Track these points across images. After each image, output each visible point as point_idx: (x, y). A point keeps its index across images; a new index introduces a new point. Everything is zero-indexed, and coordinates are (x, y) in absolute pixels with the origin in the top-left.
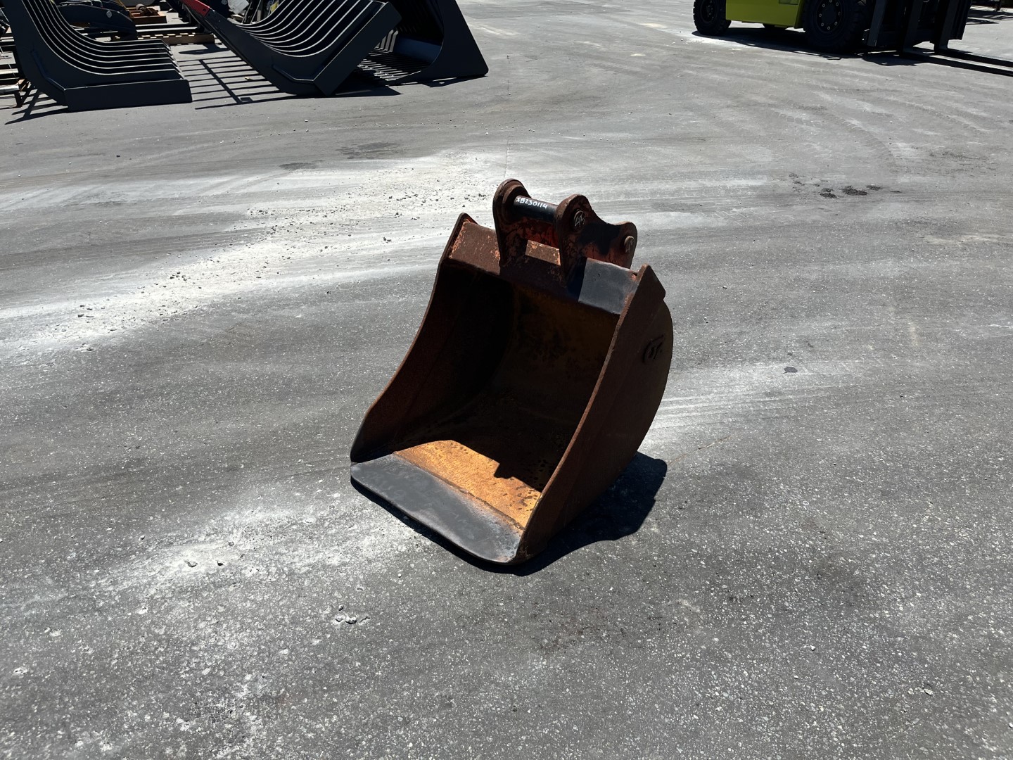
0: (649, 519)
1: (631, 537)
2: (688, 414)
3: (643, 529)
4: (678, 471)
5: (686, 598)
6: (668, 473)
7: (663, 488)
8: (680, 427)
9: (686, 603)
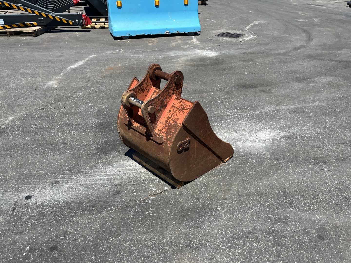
2: (102, 174)
4: (122, 152)
8: (109, 168)
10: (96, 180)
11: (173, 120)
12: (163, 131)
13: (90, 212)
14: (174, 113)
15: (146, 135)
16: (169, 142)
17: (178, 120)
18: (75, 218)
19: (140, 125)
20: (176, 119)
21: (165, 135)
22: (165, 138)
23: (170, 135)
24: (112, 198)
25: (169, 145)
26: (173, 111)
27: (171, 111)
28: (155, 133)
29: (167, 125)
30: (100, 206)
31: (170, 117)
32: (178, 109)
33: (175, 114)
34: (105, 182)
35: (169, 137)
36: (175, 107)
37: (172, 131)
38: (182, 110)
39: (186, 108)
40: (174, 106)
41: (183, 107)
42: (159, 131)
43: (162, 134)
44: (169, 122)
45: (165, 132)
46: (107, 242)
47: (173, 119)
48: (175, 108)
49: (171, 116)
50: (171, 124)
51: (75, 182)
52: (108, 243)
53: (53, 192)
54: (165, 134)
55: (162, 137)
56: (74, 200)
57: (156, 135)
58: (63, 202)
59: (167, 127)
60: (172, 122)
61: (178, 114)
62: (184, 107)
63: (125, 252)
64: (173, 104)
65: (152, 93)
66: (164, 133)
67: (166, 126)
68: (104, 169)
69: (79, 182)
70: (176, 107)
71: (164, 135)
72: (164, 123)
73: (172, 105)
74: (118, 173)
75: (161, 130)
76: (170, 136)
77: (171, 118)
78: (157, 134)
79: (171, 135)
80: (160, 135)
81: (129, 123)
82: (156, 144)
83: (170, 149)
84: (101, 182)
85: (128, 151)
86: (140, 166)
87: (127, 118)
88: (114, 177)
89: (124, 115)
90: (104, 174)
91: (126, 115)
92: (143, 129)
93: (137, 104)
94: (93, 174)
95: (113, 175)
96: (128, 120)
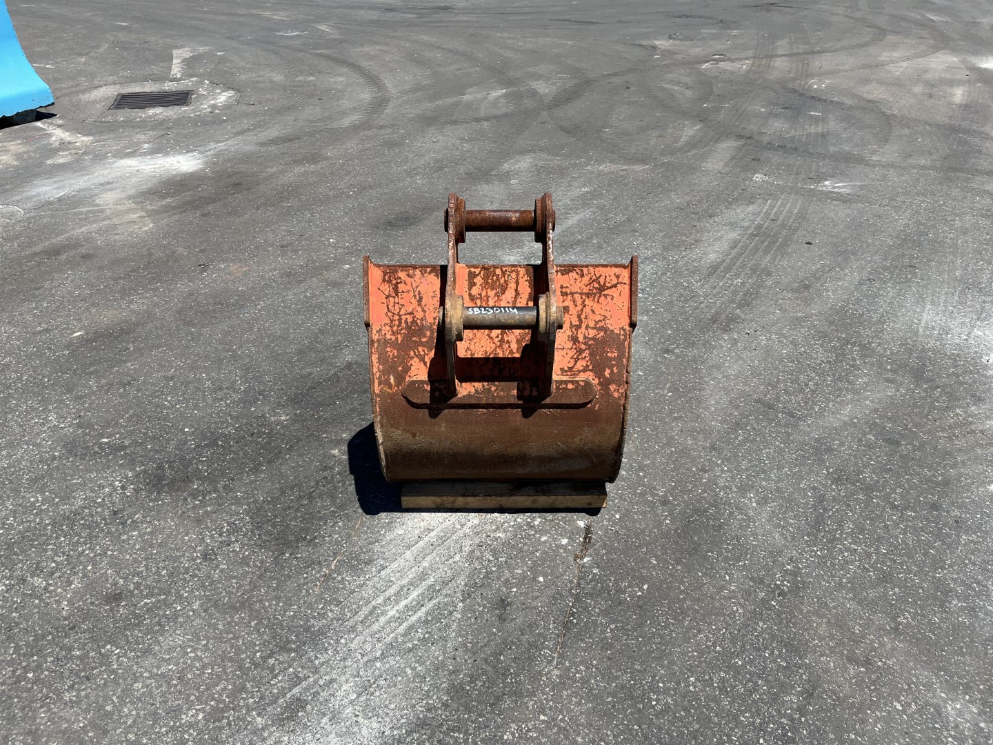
0: (345, 457)
1: (349, 437)
2: (387, 594)
3: (345, 448)
4: (350, 511)
5: (285, 421)
6: (358, 505)
7: (352, 488)
8: (384, 568)
9: (283, 418)
10: (399, 620)
11: (594, 328)
12: (579, 365)
13: (517, 694)
14: (582, 310)
15: (521, 402)
16: (612, 387)
17: (607, 321)
18: (505, 737)
19: (486, 384)
20: (601, 321)
21: (591, 373)
22: (597, 381)
23: (611, 368)
24: (510, 626)
25: (616, 395)
26: (576, 306)
27: (568, 307)
28: (557, 381)
29: (583, 347)
30: (515, 663)
31: (578, 323)
32: (588, 295)
33: (587, 310)
34: (430, 605)
35: (608, 376)
36: (572, 294)
37: (609, 355)
38: (600, 293)
39: (609, 285)
40: (569, 292)
41: (599, 283)
42: (566, 371)
43: (582, 377)
44: (585, 337)
45: (588, 366)
46: (656, 715)
47: (592, 325)
48: (576, 296)
49: (580, 320)
50: (594, 339)
51: (349, 663)
52: (658, 714)
53: (333, 735)
54: (590, 370)
55: (587, 383)
56: (427, 703)
57: (564, 386)
58: (409, 733)
59: (587, 352)
60: (592, 333)
61: (596, 305)
62: (602, 283)
63: (717, 701)
64: (562, 287)
65: (466, 283)
66: (584, 371)
67: (580, 351)
68: (372, 578)
69: (363, 656)
70: (577, 293)
71: (590, 376)
72: (570, 345)
73: (561, 292)
74: (425, 564)
75: (570, 369)
76: (612, 371)
77: (584, 326)
78: (566, 382)
79: (614, 366)
80: (577, 382)
81: (437, 394)
82: (565, 411)
83: (623, 402)
84: (421, 613)
85: (359, 500)
86: (450, 514)
87: (422, 382)
88: (432, 580)
89: (400, 378)
90: (392, 591)
91: (408, 379)
92: (502, 390)
93: (503, 320)
94: (365, 610)
95: (423, 576)
96: (428, 388)
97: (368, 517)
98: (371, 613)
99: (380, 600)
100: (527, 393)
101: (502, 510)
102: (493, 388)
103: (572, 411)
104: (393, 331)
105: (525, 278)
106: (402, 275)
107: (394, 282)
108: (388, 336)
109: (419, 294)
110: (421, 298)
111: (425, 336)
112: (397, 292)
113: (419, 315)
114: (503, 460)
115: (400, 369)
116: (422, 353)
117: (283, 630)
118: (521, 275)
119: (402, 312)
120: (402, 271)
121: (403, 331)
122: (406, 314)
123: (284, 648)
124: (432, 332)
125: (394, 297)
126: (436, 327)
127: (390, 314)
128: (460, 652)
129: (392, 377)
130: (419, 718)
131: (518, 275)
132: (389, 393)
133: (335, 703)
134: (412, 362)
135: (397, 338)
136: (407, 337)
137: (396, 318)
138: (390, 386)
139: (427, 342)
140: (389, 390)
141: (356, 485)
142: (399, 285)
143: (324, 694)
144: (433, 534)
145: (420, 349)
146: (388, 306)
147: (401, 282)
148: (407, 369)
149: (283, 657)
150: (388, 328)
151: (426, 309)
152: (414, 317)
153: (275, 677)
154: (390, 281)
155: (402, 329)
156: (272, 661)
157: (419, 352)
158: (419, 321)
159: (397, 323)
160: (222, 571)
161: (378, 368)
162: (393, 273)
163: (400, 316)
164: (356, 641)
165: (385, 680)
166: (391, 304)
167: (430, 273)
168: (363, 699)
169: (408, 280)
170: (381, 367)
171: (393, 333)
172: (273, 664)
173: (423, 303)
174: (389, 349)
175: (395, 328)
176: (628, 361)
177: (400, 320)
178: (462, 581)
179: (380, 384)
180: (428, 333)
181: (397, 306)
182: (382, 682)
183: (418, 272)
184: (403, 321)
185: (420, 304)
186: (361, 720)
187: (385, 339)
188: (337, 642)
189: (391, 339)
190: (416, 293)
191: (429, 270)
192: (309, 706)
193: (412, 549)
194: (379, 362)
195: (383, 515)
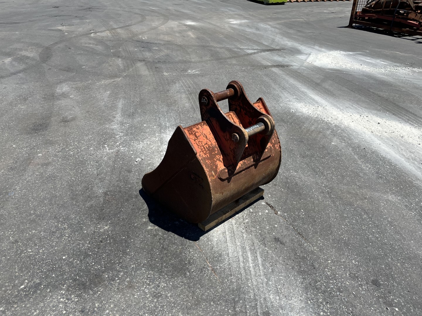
0: (157, 227)
2: (241, 261)
4: (188, 244)
6: (187, 240)
8: (228, 254)
10: (256, 265)
13: (315, 261)
19: (243, 161)
24: (288, 244)
25: (277, 148)
30: (303, 253)
34: (258, 255)
46: (349, 241)
51: (262, 290)
53: (290, 313)
56: (299, 282)
58: (307, 294)
68: (229, 260)
69: (262, 284)
74: (238, 244)
81: (230, 172)
82: (266, 161)
83: (279, 150)
84: (260, 259)
85: (185, 238)
86: (223, 224)
87: (224, 169)
88: (248, 247)
89: (216, 171)
90: (241, 259)
91: (218, 170)
92: (249, 161)
93: (256, 131)
94: (243, 271)
95: (243, 248)
96: (227, 171)
97: (197, 242)
98: (245, 270)
99: (242, 264)
100: (255, 159)
101: (237, 213)
102: (246, 161)
103: (267, 160)
104: (204, 153)
105: (234, 116)
106: (195, 129)
107: (194, 133)
108: (204, 156)
109: (205, 135)
110: (206, 136)
111: (216, 151)
112: (197, 137)
113: (209, 143)
114: (247, 189)
115: (214, 167)
116: (218, 158)
117: (226, 297)
118: (232, 116)
119: (203, 145)
120: (194, 127)
121: (208, 152)
122: (205, 145)
123: (236, 303)
124: (217, 148)
125: (197, 139)
126: (217, 146)
127: (199, 147)
128: (286, 261)
129: (213, 172)
130: (303, 288)
131: (231, 116)
132: (214, 179)
133: (276, 304)
134: (217, 163)
135: (207, 156)
136: (210, 153)
137: (202, 147)
138: (213, 176)
139: (218, 153)
140: (213, 178)
141: (176, 234)
142: (196, 134)
143: (269, 304)
144: (227, 233)
145: (217, 156)
146: (197, 144)
147: (196, 132)
148: (217, 167)
149: (239, 305)
150: (202, 153)
151: (210, 140)
152: (208, 145)
153: (246, 313)
154: (192, 133)
155: (207, 151)
156: (237, 309)
157: (217, 158)
158: (211, 146)
159: (204, 150)
160: (171, 296)
161: (207, 170)
162: (191, 130)
163: (203, 146)
164: (254, 282)
165: (279, 285)
166: (198, 143)
167: (204, 125)
168: (281, 296)
169: (198, 130)
170: (208, 170)
171: (205, 154)
172: (240, 310)
173: (208, 138)
174: (207, 161)
175: (204, 152)
176: (277, 135)
177: (204, 148)
178: (256, 241)
179: (210, 177)
180: (216, 149)
181: (200, 142)
182: (279, 287)
183: (199, 126)
184: (205, 148)
185: (207, 139)
186: (290, 302)
187: (203, 158)
188: (249, 286)
189: (205, 157)
190: (204, 135)
191: (202, 124)
192: (270, 312)
193: (228, 242)
194: (206, 168)
195: (201, 238)
